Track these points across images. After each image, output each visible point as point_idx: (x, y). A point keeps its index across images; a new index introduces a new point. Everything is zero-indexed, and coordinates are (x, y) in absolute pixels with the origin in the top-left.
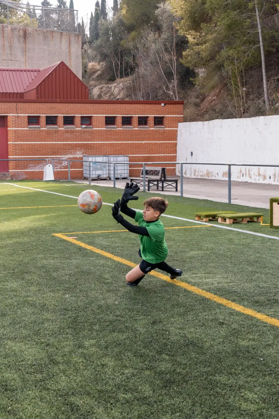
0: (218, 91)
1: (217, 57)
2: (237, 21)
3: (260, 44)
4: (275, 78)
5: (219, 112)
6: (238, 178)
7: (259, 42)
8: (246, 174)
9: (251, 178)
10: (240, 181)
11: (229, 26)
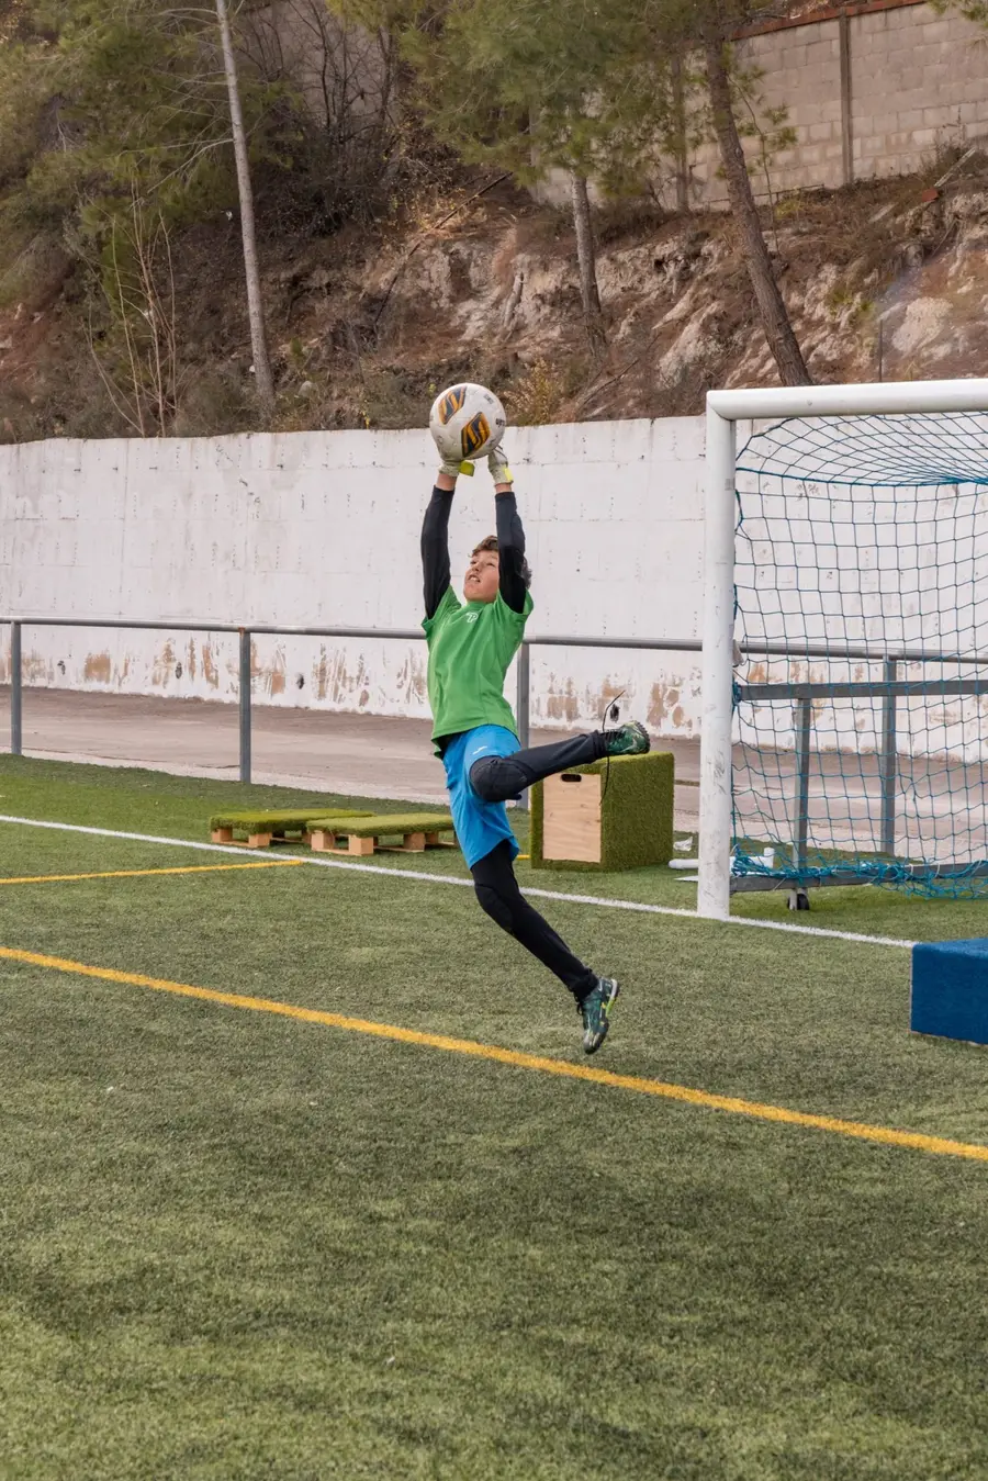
0: (23, 317)
1: (35, 177)
2: (138, 38)
3: (231, 135)
4: (283, 276)
5: (41, 406)
6: (155, 682)
7: (225, 126)
8: (192, 669)
9: (215, 682)
10: (165, 696)
11: (109, 56)
